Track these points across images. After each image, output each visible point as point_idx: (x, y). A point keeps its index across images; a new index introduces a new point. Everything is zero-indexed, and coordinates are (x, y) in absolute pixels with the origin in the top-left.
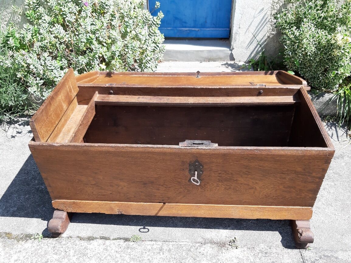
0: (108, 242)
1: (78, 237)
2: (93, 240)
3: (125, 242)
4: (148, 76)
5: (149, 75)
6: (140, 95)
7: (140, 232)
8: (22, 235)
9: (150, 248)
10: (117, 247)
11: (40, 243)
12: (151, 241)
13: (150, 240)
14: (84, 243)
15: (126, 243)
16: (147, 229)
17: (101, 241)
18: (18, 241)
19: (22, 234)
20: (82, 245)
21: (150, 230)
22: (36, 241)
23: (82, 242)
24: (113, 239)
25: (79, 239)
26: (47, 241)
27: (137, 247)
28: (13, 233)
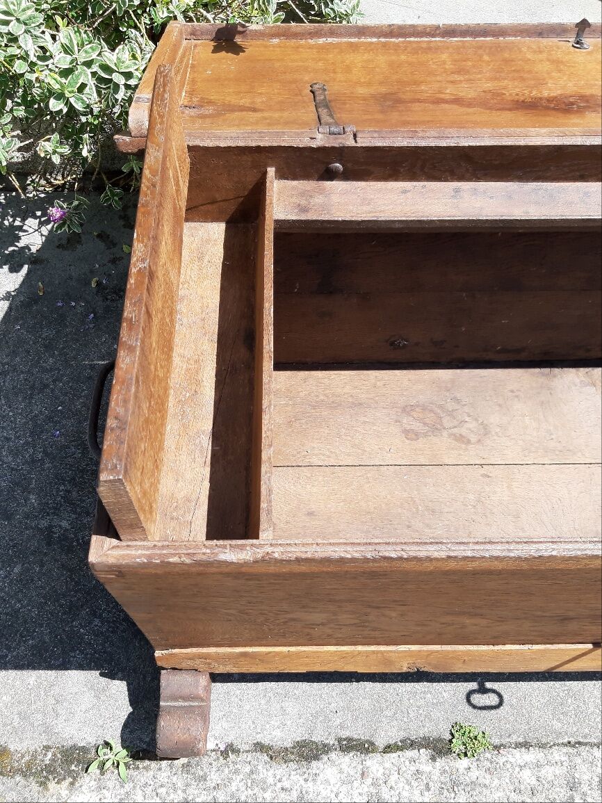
0: (375, 763)
1: (260, 747)
2: (317, 758)
3: (433, 759)
4: (383, 40)
5: (386, 35)
6: (461, 178)
7: (474, 707)
8: (50, 755)
9: (534, 782)
10: (415, 784)
11: (128, 786)
12: (526, 745)
13: (521, 740)
14: (290, 776)
15: (441, 762)
16: (494, 691)
17: (347, 762)
18: (43, 784)
19: (47, 748)
20: (286, 784)
21: (505, 697)
22: (111, 779)
23: (280, 770)
24: (388, 749)
25: (267, 759)
26: (151, 773)
27: (487, 782)
28: (12, 748)
